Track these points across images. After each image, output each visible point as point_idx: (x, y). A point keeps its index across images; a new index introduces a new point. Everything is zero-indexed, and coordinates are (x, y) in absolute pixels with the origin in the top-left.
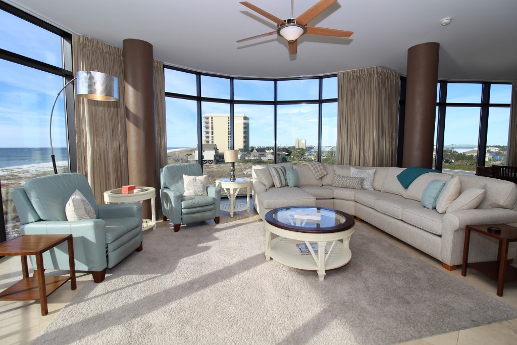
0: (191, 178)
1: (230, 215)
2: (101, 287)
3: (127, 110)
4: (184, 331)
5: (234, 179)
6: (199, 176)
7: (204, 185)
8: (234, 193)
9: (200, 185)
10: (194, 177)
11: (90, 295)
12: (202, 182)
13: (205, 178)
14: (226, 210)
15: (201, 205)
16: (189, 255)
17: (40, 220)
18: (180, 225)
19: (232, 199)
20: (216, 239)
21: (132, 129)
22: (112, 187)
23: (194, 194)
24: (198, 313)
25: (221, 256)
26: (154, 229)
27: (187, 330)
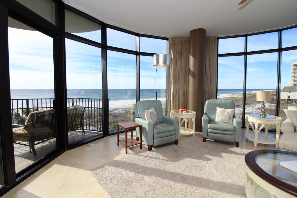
0: (221, 109)
1: (253, 145)
2: (148, 153)
3: (190, 69)
4: (148, 193)
5: (265, 116)
6: (227, 109)
7: (230, 116)
8: (259, 127)
9: (226, 115)
10: (223, 109)
11: (142, 154)
12: (229, 114)
13: (232, 111)
14: (252, 140)
15: (221, 129)
16: (195, 158)
17: (139, 117)
18: (206, 138)
19: (257, 132)
20: (221, 157)
21: (191, 79)
22: (181, 108)
23: (221, 121)
24: (164, 190)
25: (213, 169)
26: (194, 136)
27: (150, 193)
